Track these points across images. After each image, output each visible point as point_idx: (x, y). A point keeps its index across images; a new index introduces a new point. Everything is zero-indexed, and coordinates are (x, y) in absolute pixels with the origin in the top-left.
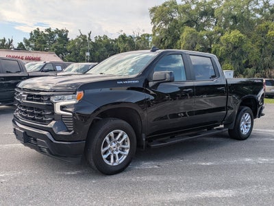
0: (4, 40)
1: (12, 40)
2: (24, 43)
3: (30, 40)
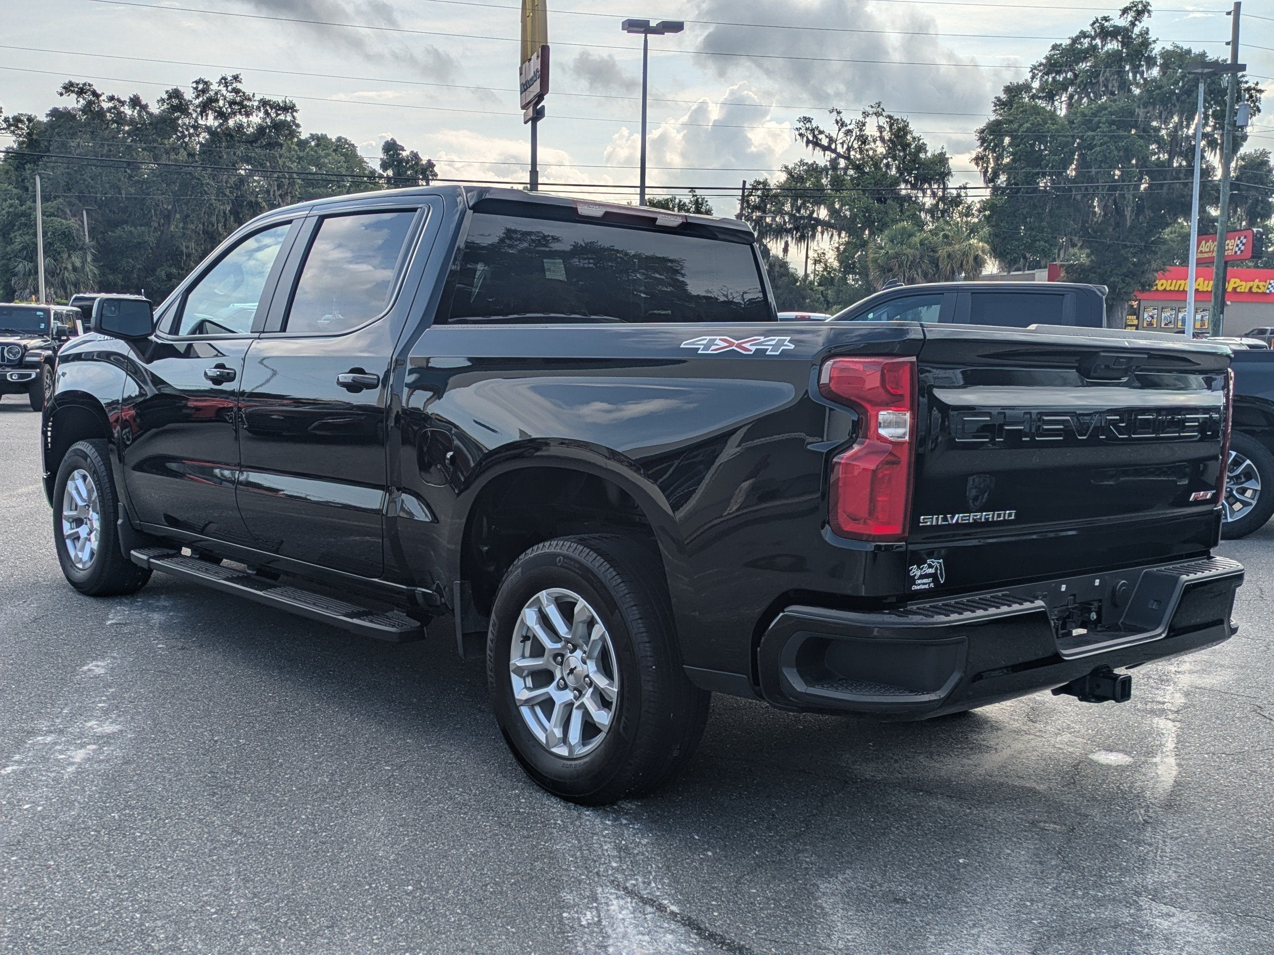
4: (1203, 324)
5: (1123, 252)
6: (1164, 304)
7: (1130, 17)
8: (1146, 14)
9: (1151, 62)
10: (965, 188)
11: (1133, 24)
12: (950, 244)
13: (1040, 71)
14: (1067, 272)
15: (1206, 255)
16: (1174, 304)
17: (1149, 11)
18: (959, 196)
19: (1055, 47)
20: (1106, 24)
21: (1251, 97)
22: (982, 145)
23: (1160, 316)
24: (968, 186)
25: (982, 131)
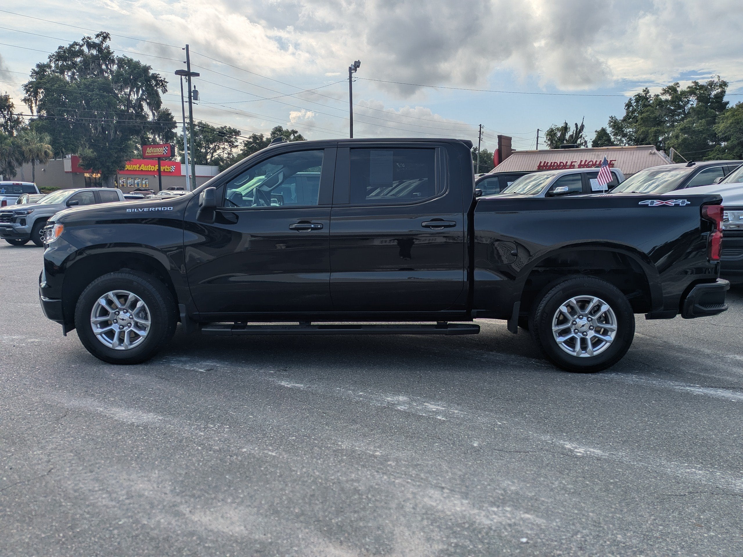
0: (565, 129)
1: (583, 126)
2: (609, 130)
3: (624, 120)
4: (146, 186)
5: (110, 151)
6: (129, 176)
7: (101, 39)
8: (108, 39)
9: (113, 61)
10: (22, 115)
11: (102, 42)
12: (29, 144)
13: (54, 58)
14: (83, 160)
15: (150, 154)
16: (133, 176)
17: (109, 38)
18: (18, 118)
19: (60, 48)
20: (90, 41)
21: (163, 84)
22: (27, 93)
23: (127, 182)
24: (23, 114)
25: (26, 86)
